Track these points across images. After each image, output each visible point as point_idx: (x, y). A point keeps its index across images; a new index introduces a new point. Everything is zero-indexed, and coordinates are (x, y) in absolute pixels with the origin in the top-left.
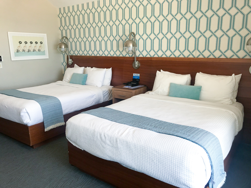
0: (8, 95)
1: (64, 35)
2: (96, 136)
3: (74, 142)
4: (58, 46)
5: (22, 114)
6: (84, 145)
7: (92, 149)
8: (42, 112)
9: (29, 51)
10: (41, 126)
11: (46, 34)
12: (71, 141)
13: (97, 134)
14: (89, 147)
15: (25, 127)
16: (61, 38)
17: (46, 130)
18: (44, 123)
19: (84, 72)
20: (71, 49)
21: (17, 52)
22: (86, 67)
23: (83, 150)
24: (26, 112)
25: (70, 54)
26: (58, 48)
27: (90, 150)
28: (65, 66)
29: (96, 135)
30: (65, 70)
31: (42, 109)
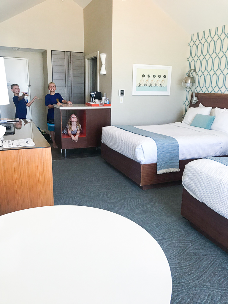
0: (125, 130)
1: (192, 67)
2: (222, 188)
3: (191, 191)
4: (184, 81)
5: (137, 150)
6: (204, 197)
7: (213, 203)
8: (157, 152)
9: (150, 85)
10: (154, 166)
11: (171, 67)
12: (188, 188)
13: (224, 186)
14: (210, 199)
15: (138, 164)
16: (188, 71)
17: (158, 172)
18: (157, 165)
19: (211, 113)
20: (197, 85)
21: (139, 86)
22: (214, 108)
23: (201, 202)
24: (141, 148)
25: (196, 91)
26: (182, 83)
27: (210, 203)
28: (187, 105)
29: (222, 186)
30: (186, 111)
31: (157, 149)
